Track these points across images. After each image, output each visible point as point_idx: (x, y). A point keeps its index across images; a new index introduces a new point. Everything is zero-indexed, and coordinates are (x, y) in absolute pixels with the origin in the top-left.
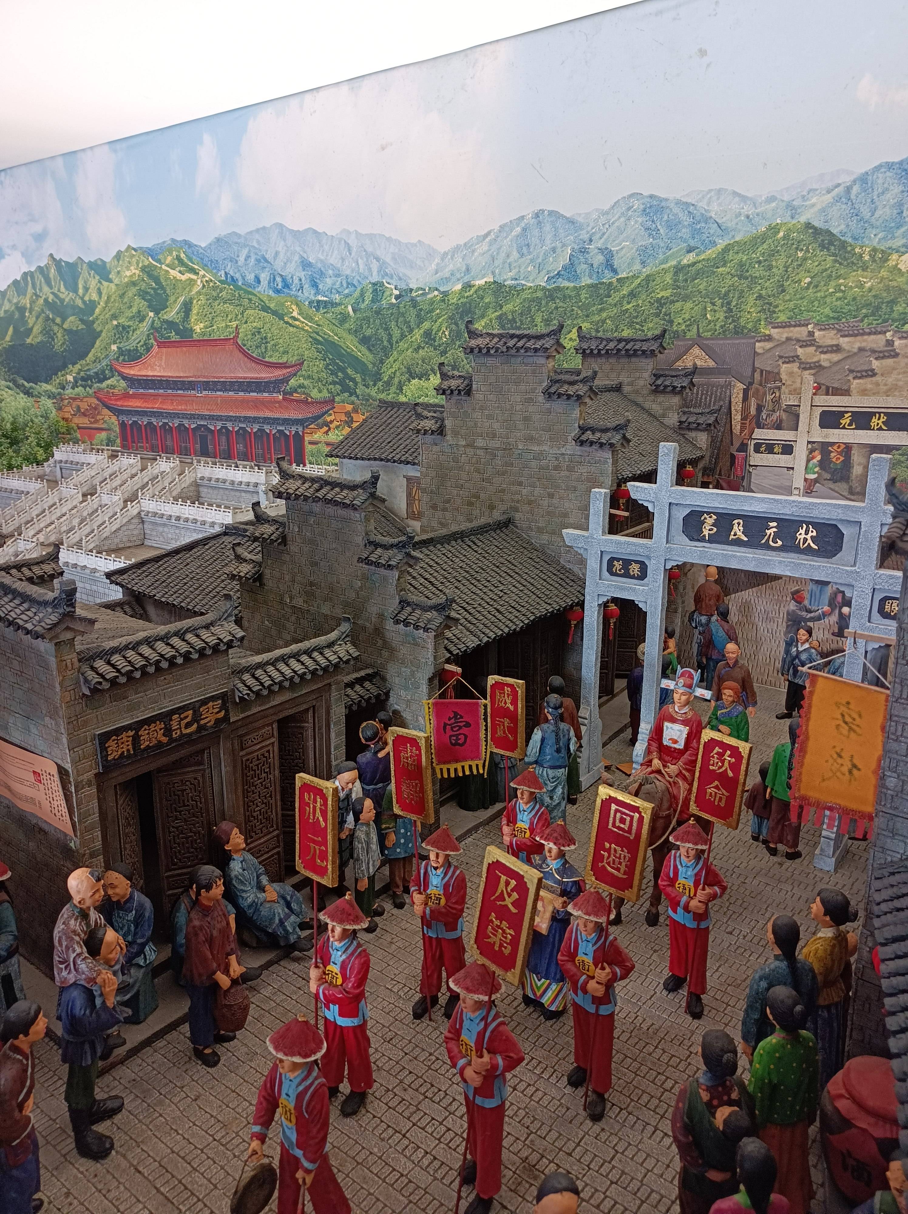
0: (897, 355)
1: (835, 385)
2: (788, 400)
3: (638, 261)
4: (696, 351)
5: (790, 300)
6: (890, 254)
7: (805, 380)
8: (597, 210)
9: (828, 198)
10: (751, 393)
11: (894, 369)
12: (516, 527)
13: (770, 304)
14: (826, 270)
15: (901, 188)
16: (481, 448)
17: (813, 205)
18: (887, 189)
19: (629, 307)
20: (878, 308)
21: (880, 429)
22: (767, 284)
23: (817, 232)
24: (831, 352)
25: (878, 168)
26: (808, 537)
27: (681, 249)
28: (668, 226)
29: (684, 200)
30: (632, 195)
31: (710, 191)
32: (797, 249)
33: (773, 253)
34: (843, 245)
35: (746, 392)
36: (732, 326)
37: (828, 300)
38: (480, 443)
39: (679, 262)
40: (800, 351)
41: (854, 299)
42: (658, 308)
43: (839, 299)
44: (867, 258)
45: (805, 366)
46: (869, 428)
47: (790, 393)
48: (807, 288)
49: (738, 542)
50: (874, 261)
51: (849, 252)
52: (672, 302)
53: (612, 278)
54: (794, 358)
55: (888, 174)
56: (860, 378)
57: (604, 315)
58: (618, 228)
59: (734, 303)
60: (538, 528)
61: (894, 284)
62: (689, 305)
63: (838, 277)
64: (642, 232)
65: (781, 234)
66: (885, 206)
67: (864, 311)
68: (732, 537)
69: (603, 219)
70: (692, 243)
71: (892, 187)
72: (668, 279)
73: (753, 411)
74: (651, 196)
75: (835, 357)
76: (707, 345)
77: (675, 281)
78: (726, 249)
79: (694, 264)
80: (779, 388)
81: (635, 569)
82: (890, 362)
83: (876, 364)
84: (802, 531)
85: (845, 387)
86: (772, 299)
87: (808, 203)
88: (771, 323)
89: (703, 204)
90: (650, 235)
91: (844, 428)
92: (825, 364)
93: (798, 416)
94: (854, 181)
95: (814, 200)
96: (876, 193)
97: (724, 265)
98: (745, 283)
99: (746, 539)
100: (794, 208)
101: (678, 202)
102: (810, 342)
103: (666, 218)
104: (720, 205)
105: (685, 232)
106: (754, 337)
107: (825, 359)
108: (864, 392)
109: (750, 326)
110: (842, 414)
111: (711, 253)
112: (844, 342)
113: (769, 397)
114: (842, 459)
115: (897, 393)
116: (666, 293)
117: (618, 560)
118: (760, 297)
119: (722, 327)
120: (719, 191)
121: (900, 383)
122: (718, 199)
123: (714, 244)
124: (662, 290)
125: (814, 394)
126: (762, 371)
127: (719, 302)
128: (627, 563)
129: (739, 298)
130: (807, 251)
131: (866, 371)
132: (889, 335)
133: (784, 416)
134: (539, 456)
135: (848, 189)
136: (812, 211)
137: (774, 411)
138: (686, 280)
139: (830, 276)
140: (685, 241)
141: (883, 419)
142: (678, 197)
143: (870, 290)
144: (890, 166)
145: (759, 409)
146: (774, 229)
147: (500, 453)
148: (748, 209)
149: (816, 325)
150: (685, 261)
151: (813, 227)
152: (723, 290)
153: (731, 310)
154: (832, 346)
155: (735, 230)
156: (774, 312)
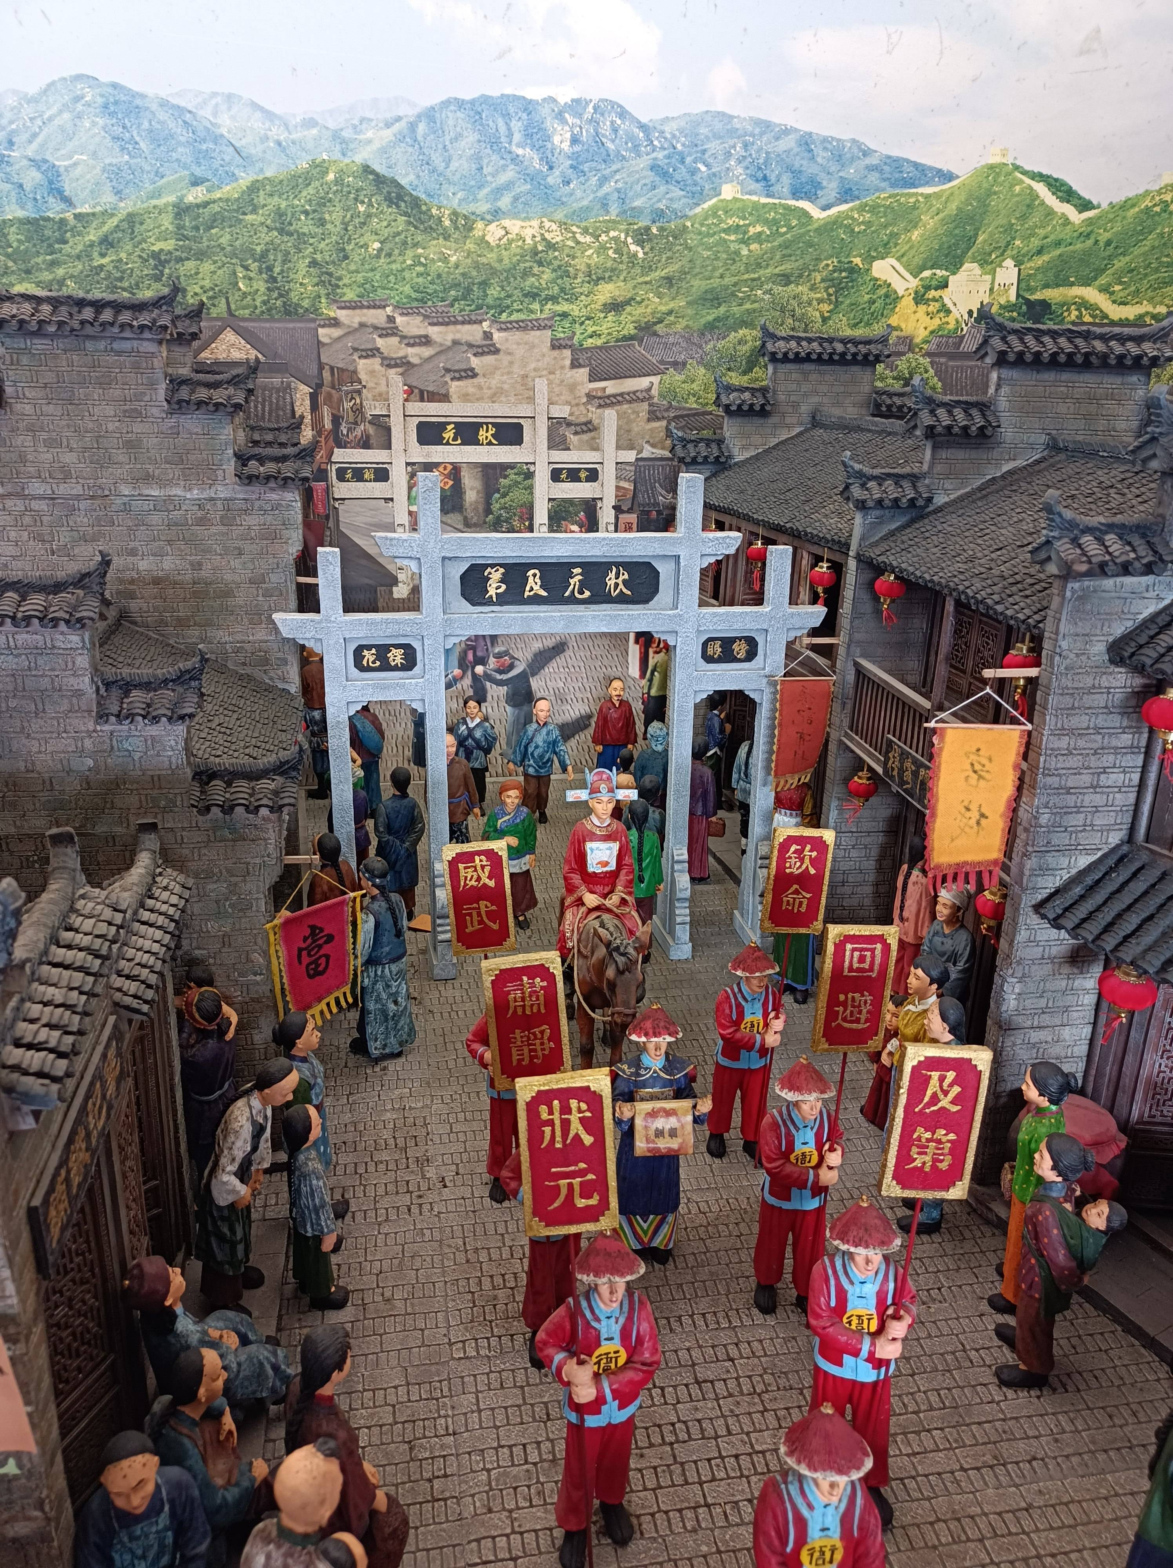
0: (497, 351)
1: (431, 389)
2: (374, 409)
3: (108, 188)
4: (229, 336)
5: (357, 272)
6: (474, 221)
7: (391, 381)
8: (15, 92)
9: (388, 134)
10: (321, 399)
11: (497, 368)
12: (135, 623)
13: (330, 275)
14: (399, 234)
15: (477, 136)
16: (42, 498)
17: (370, 141)
18: (461, 135)
19: (104, 261)
20: (469, 290)
21: (490, 443)
22: (322, 245)
23: (380, 180)
24: (421, 344)
25: (446, 103)
26: (620, 581)
27: (181, 179)
28: (153, 140)
29: (175, 101)
30: (79, 78)
31: (215, 94)
32: (356, 199)
33: (323, 202)
34: (416, 203)
35: (314, 397)
36: (279, 303)
37: (407, 274)
38: (37, 488)
39: (181, 199)
40: (380, 342)
41: (439, 276)
42: (156, 267)
43: (419, 275)
44: (447, 223)
45: (390, 363)
46: (477, 443)
47: (374, 399)
48: (378, 257)
49: (536, 600)
50: (456, 228)
51: (424, 213)
52: (180, 260)
53: (63, 211)
54: (372, 352)
55: (459, 114)
56: (459, 379)
57: (60, 272)
58: (62, 129)
59: (277, 270)
60: (179, 619)
61: (483, 260)
62: (207, 267)
63: (416, 245)
64: (108, 142)
65: (331, 176)
66: (461, 157)
67: (453, 293)
68: (527, 594)
69: (28, 111)
70: (198, 172)
71: (465, 133)
72: (167, 222)
73: (328, 425)
74: (115, 86)
75: (427, 352)
76: (246, 329)
77: (179, 227)
78: (254, 188)
79: (206, 204)
80: (359, 392)
81: (396, 657)
82: (489, 359)
83: (475, 362)
84: (612, 575)
85: (443, 391)
86: (332, 269)
87: (361, 137)
88: (335, 301)
89: (206, 113)
90: (123, 149)
91: (448, 444)
92: (415, 360)
93: (388, 430)
94: (419, 116)
95: (369, 134)
96: (447, 138)
97: (254, 211)
98: (289, 243)
99: (545, 594)
100: (344, 141)
101: (164, 104)
102: (390, 330)
103: (146, 125)
104: (233, 118)
105: (183, 153)
106: (314, 320)
107: (414, 354)
108: (466, 398)
109: (306, 304)
110: (443, 426)
111: (228, 190)
112: (434, 332)
113: (348, 405)
114: (451, 483)
115: (503, 399)
116: (169, 245)
117: (369, 647)
118: (314, 263)
119: (264, 303)
120: (230, 98)
121: (506, 387)
122: (229, 109)
123: (234, 177)
124: (158, 239)
125: (406, 400)
126: (332, 369)
127: (254, 266)
128: (382, 651)
129: (284, 262)
130: (370, 205)
131: (465, 371)
132: (485, 325)
133: (371, 430)
134: (167, 504)
135: (413, 126)
136: (369, 148)
137: (356, 423)
138: (197, 228)
139: (405, 243)
140: (185, 167)
141: (492, 431)
142: (163, 94)
143: (457, 266)
144: (460, 104)
145: (336, 420)
146: (320, 168)
147: (83, 505)
148: (277, 132)
149: (396, 307)
150: (190, 199)
151: (373, 172)
152: (259, 249)
153: (274, 280)
154: (420, 337)
155: (262, 160)
156: (338, 286)
